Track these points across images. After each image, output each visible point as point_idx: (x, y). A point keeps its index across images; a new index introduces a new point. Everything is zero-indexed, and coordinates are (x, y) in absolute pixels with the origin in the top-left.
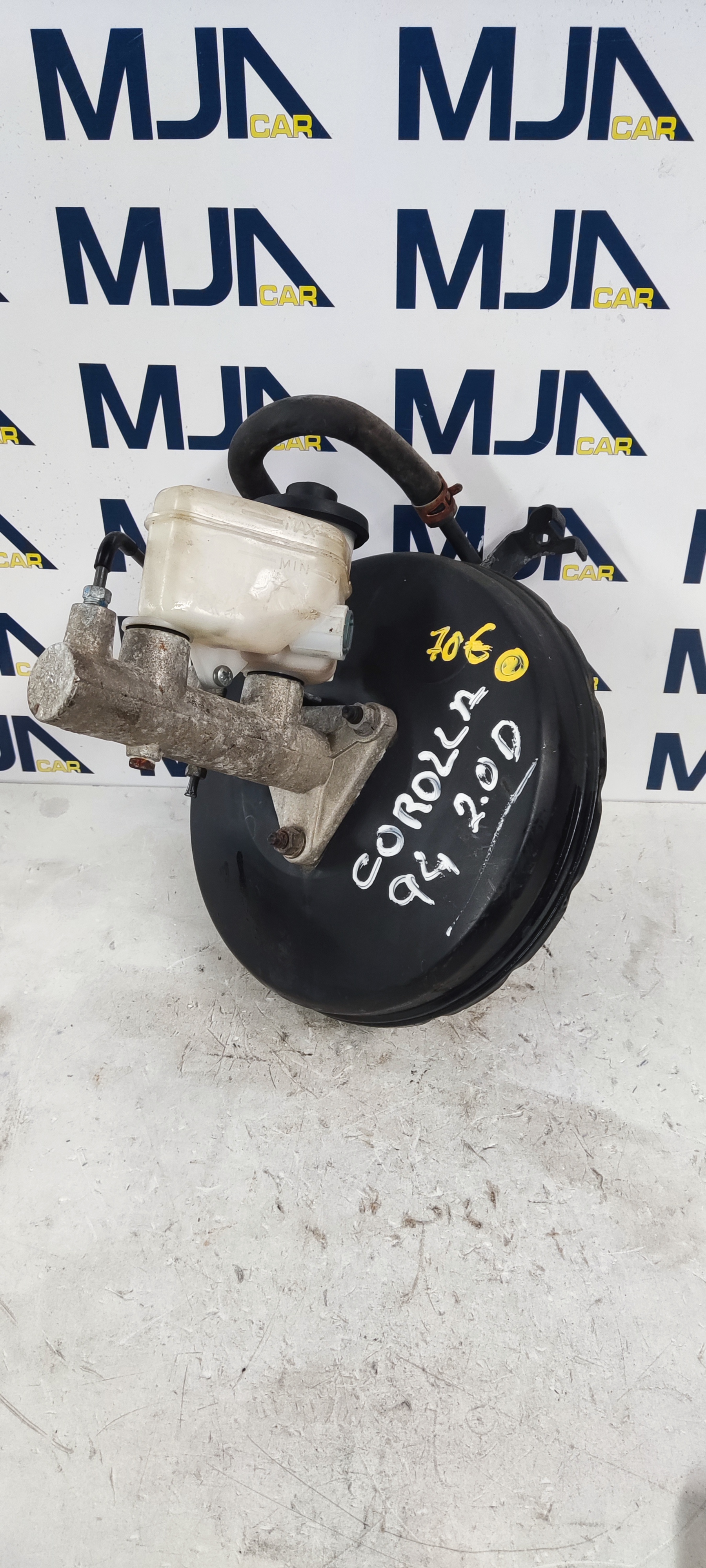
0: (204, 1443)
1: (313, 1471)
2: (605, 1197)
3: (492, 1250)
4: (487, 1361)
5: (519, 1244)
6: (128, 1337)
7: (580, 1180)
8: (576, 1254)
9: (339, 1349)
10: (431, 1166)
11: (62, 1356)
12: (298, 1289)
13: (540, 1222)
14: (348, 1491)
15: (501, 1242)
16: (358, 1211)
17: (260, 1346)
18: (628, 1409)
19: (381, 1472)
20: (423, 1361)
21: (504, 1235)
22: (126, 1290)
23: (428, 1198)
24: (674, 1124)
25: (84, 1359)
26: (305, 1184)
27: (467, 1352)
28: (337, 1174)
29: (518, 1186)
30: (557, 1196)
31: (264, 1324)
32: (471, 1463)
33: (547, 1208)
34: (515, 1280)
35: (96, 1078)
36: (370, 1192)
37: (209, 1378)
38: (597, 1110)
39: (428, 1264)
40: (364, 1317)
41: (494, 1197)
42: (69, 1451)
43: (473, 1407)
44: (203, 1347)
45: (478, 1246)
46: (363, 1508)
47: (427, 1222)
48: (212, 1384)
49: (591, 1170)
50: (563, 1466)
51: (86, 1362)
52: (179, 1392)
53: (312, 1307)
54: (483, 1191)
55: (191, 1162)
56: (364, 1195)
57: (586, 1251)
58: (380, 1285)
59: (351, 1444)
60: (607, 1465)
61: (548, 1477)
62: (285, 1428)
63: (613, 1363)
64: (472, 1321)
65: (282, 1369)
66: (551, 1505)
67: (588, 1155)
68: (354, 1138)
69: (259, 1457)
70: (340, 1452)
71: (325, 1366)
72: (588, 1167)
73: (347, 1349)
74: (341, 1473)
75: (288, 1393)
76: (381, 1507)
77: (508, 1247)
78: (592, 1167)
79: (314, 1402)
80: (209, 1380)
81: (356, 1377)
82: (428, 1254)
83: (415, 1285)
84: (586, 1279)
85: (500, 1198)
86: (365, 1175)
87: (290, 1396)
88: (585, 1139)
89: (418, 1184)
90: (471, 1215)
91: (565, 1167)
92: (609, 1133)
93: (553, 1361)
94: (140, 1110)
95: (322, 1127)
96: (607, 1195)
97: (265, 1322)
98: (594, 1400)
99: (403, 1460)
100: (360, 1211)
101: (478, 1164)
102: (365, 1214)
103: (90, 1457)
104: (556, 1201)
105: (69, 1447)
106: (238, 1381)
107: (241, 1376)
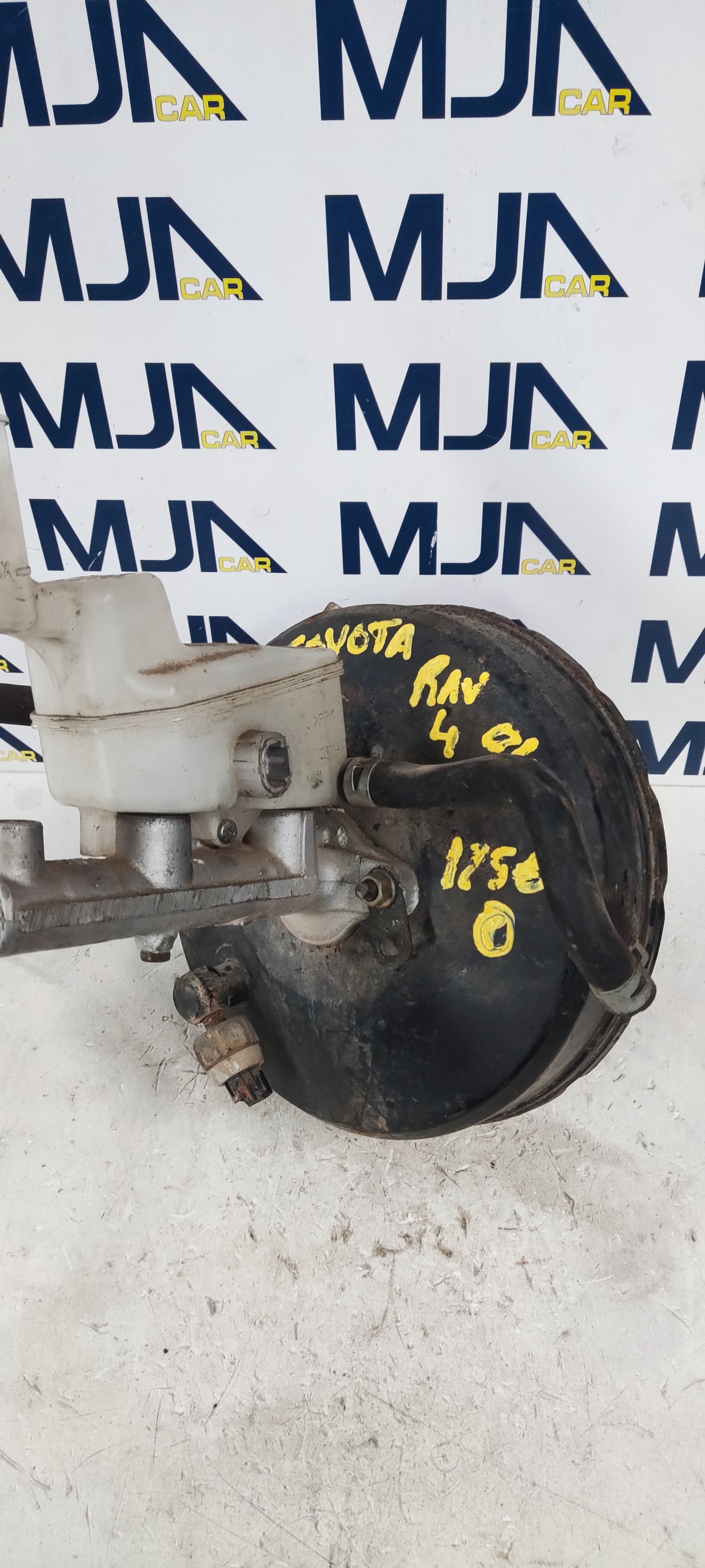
0: (176, 1480)
1: (281, 1509)
2: (576, 1223)
3: (462, 1280)
4: (453, 1397)
5: (488, 1274)
6: (103, 1372)
7: (551, 1205)
8: (544, 1284)
9: (309, 1384)
10: (403, 1191)
11: (39, 1391)
12: (269, 1323)
13: (510, 1250)
14: (314, 1529)
15: (471, 1271)
16: (330, 1239)
17: (231, 1381)
18: (590, 1445)
19: (347, 1510)
20: (390, 1397)
21: (474, 1265)
22: (101, 1323)
23: (399, 1225)
24: (648, 1144)
25: (61, 1394)
26: (278, 1211)
27: (434, 1387)
28: (309, 1200)
29: (489, 1212)
30: (528, 1223)
31: (235, 1359)
32: (434, 1500)
33: (517, 1235)
34: (483, 1311)
35: (72, 1097)
36: (342, 1219)
37: (181, 1414)
38: (571, 1129)
39: (398, 1296)
40: (333, 1352)
41: (465, 1223)
42: (47, 1488)
43: (439, 1443)
44: (176, 1382)
45: (448, 1277)
46: (329, 1547)
47: (397, 1251)
48: (184, 1420)
49: (563, 1195)
50: (524, 1503)
51: (62, 1397)
52: (153, 1428)
53: (283, 1340)
54: (454, 1218)
55: (165, 1188)
56: (336, 1222)
57: (555, 1281)
58: (350, 1318)
59: (318, 1482)
60: (568, 1503)
61: (509, 1515)
62: (255, 1466)
63: (578, 1398)
64: (439, 1356)
65: (253, 1405)
66: (511, 1544)
67: (561, 1178)
68: (328, 1161)
69: (229, 1494)
70: (308, 1489)
71: (294, 1402)
72: (560, 1191)
73: (316, 1384)
74: (309, 1510)
75: (258, 1429)
76: (347, 1546)
77: (478, 1276)
78: (564, 1191)
79: (283, 1439)
80: (182, 1417)
81: (324, 1413)
82: (398, 1285)
83: (384, 1317)
84: (554, 1310)
85: (470, 1225)
86: (338, 1201)
87: (260, 1432)
88: (558, 1160)
89: (390, 1211)
90: (442, 1243)
91: (537, 1191)
92: (583, 1154)
93: (518, 1397)
94: (114, 1131)
95: (296, 1150)
96: (578, 1221)
97: (236, 1356)
98: (557, 1436)
99: (369, 1498)
100: (332, 1239)
101: (450, 1188)
102: (336, 1243)
103: (67, 1494)
104: (527, 1228)
105: (46, 1484)
106: (209, 1417)
107: (212, 1413)
